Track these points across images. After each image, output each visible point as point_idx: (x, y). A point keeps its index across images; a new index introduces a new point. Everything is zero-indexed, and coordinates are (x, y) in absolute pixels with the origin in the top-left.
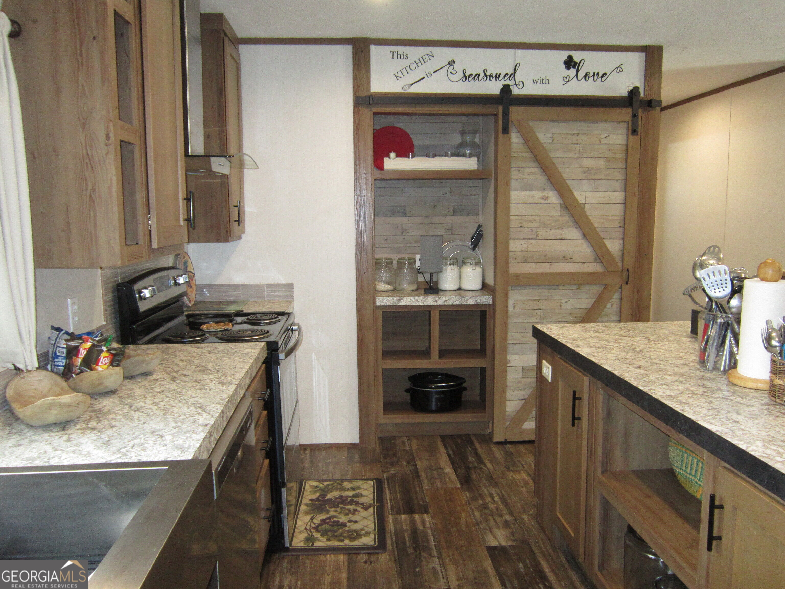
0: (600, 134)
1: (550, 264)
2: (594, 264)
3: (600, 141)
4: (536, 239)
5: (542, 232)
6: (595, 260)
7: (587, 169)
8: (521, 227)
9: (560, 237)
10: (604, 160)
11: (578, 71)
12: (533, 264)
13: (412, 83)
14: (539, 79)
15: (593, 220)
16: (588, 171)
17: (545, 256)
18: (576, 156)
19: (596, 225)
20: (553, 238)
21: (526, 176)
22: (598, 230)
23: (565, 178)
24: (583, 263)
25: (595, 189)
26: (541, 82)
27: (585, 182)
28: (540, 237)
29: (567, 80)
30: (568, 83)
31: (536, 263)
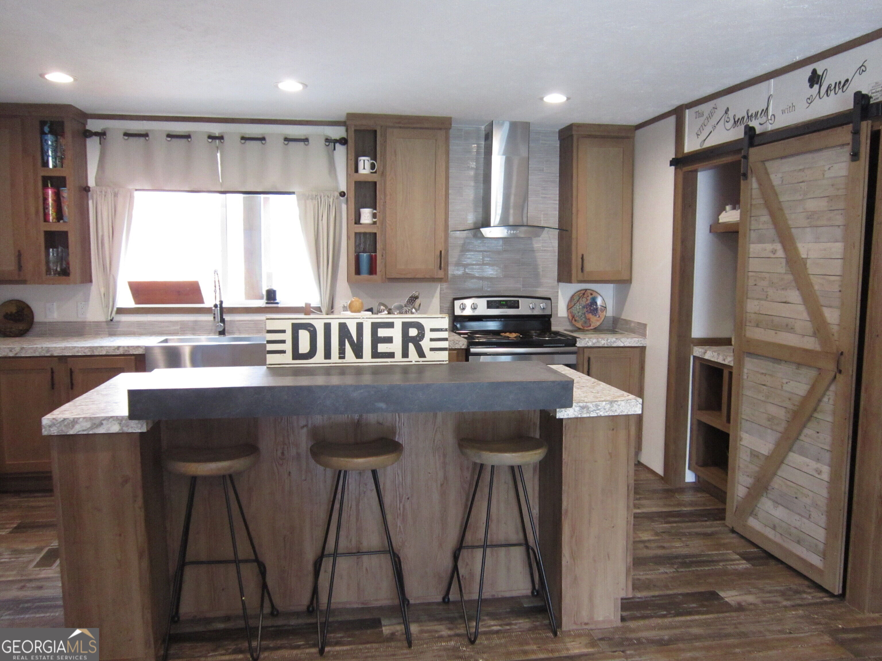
0: (824, 166)
1: (775, 331)
2: (813, 339)
3: (824, 175)
4: (765, 300)
5: (771, 292)
6: (814, 335)
7: (810, 213)
8: (755, 285)
9: (784, 300)
10: (826, 199)
11: (820, 86)
12: (762, 329)
13: (705, 138)
14: (787, 107)
15: (814, 280)
16: (811, 216)
17: (772, 321)
18: (800, 198)
19: (816, 287)
20: (779, 300)
21: (761, 226)
22: (818, 293)
23: (791, 226)
24: (803, 336)
25: (817, 240)
26: (789, 112)
27: (808, 230)
28: (769, 299)
29: (810, 100)
30: (812, 104)
31: (765, 329)
